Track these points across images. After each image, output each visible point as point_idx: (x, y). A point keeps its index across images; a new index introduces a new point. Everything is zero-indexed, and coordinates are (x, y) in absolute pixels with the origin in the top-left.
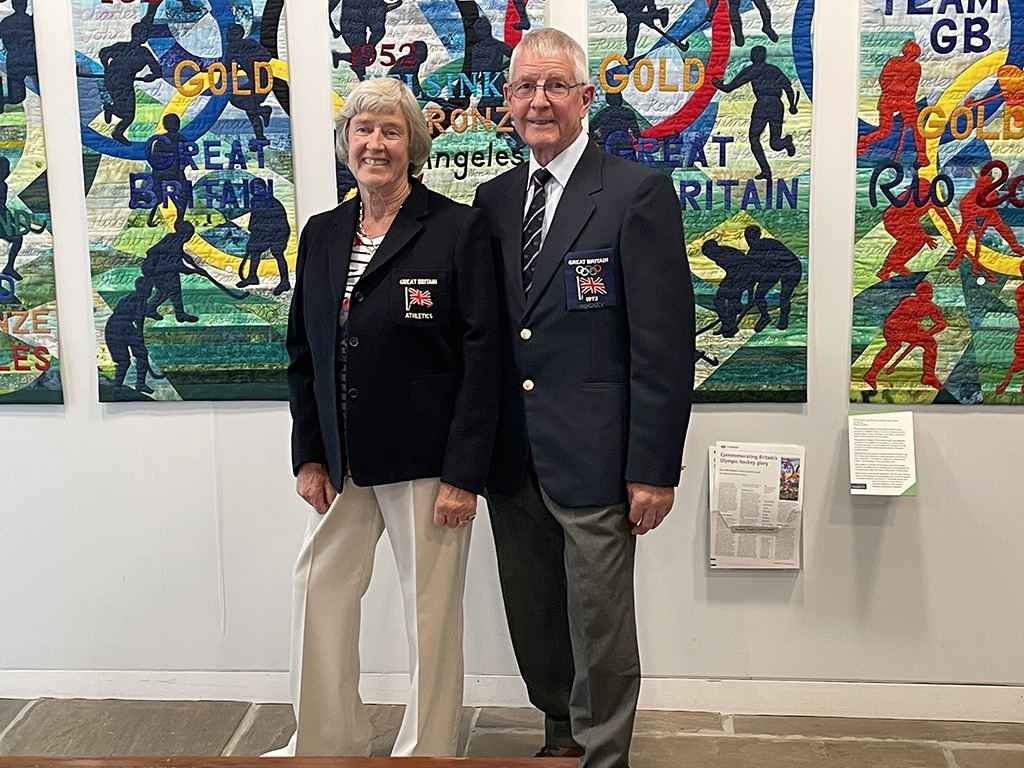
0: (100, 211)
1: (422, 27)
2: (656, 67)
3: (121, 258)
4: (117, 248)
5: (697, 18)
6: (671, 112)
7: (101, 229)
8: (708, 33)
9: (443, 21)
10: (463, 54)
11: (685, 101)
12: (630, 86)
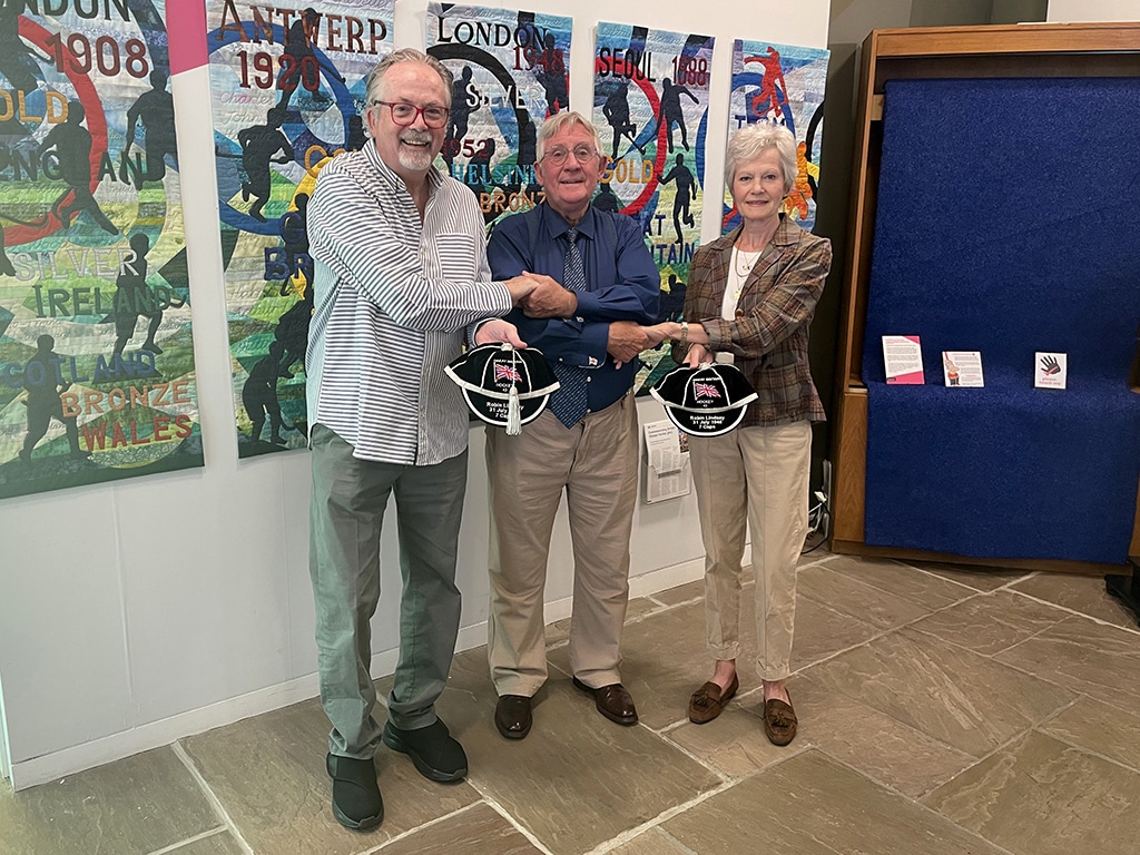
0: (238, 284)
1: (493, 127)
2: (628, 165)
3: (257, 326)
4: (254, 317)
5: (651, 133)
6: (634, 198)
7: (238, 300)
8: (656, 142)
9: (506, 123)
10: (517, 150)
11: (642, 189)
12: (614, 178)
